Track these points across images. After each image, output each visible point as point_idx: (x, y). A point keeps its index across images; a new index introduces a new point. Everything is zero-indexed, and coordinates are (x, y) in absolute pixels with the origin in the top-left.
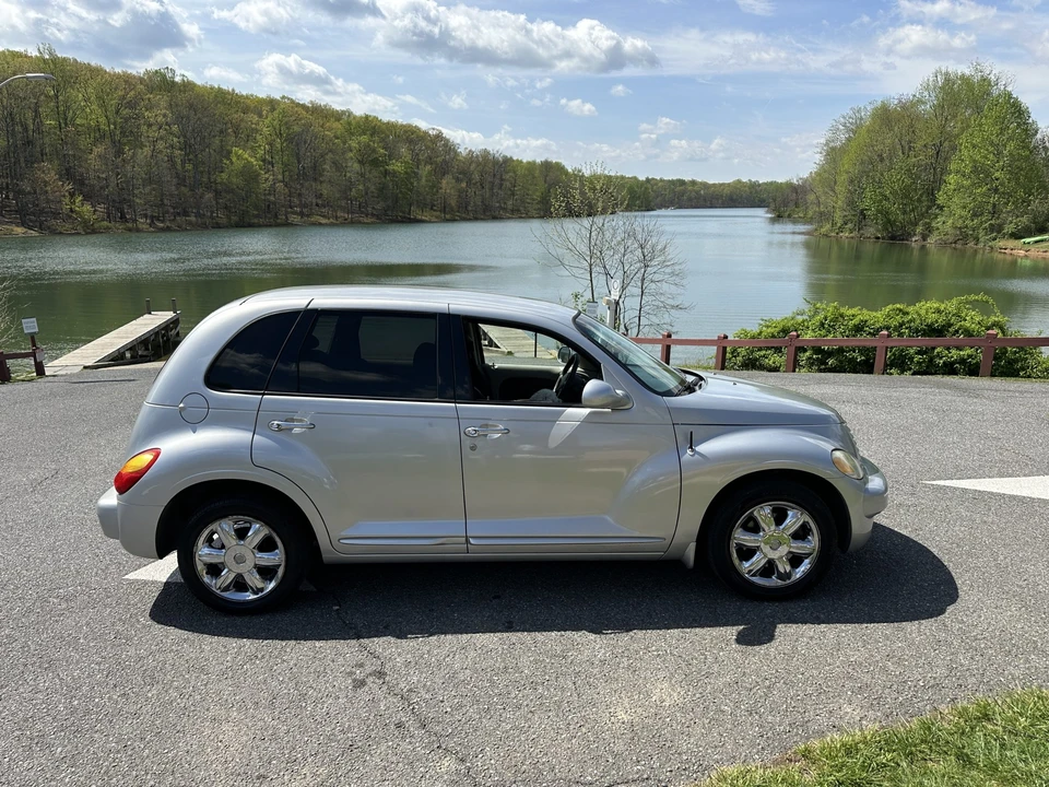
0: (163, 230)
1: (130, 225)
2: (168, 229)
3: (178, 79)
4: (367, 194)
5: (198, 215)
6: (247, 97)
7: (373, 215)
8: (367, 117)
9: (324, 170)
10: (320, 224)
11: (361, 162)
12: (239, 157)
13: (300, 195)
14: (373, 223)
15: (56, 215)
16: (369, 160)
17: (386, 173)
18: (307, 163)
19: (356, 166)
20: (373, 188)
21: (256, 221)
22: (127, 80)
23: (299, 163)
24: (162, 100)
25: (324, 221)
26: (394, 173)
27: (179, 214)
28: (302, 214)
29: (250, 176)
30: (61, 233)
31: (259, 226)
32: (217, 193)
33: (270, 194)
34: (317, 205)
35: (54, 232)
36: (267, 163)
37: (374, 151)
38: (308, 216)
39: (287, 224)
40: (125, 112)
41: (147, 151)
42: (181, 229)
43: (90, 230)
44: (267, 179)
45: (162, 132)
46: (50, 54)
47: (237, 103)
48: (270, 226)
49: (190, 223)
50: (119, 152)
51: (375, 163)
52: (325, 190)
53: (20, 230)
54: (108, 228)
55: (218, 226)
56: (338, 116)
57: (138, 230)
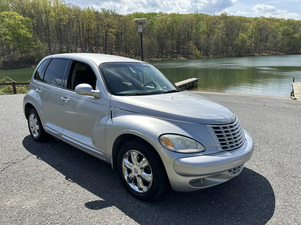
0: (216, 58)
1: (208, 56)
2: (218, 57)
3: (228, 15)
4: (283, 45)
5: (227, 53)
6: (249, 18)
7: (284, 52)
8: (288, 20)
9: (269, 38)
10: (264, 55)
11: (283, 35)
12: (241, 36)
13: (259, 47)
14: (283, 55)
15: (191, 54)
16: (286, 34)
17: (292, 38)
18: (264, 36)
19: (281, 36)
20: (285, 43)
21: (243, 55)
22: (214, 17)
23: (261, 36)
24: (222, 22)
25: (266, 54)
26: (295, 38)
27: (221, 53)
28: (258, 52)
29: (244, 41)
30: (191, 59)
31: (244, 56)
32: (233, 47)
33: (249, 46)
34: (265, 49)
35: (190, 59)
36: (250, 37)
37: (289, 31)
38: (261, 53)
39: (253, 56)
40: (212, 26)
41: (216, 36)
42: (221, 57)
43: (198, 58)
44: (249, 42)
45: (221, 30)
46: (197, 13)
47: (245, 20)
48: (247, 56)
49: (224, 56)
50: (209, 37)
51: (288, 35)
52: (268, 44)
53: (182, 58)
54: (202, 57)
55: (231, 56)
56: (278, 20)
57: (210, 58)
